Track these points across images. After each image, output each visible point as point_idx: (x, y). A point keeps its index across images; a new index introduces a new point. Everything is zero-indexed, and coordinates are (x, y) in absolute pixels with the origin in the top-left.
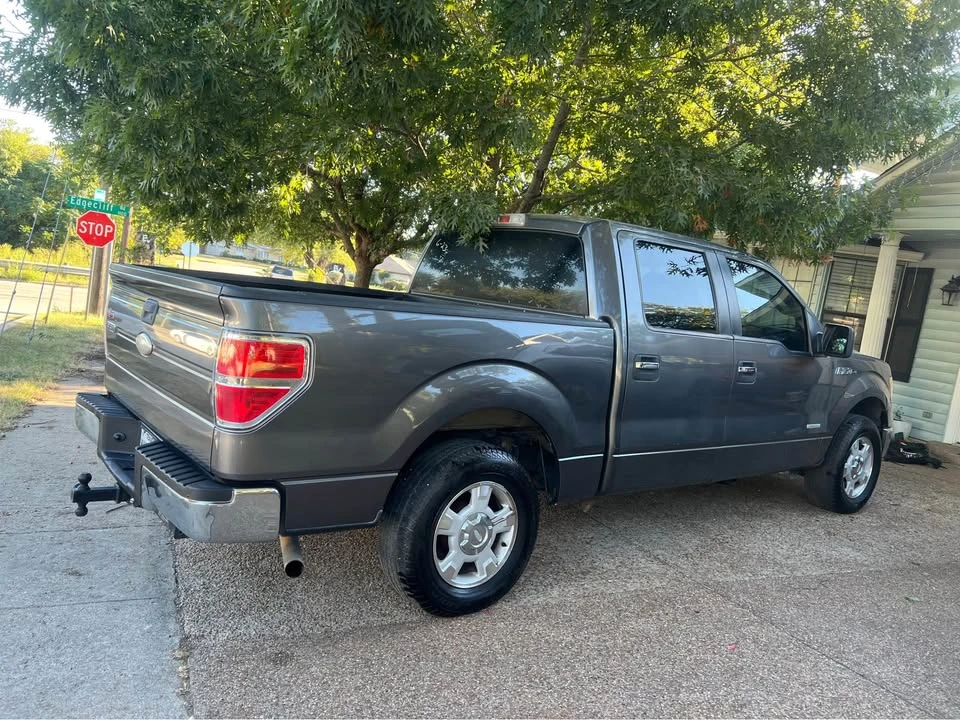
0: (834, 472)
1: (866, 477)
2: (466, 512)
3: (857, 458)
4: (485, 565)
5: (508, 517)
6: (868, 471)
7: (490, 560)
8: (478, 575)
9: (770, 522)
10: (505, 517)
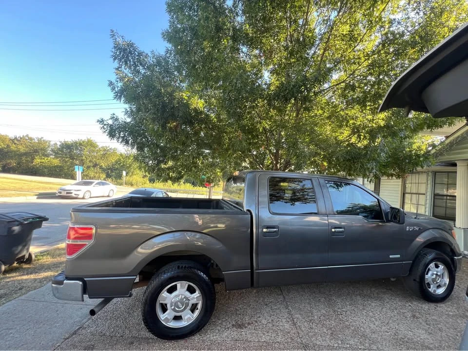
0: (418, 280)
1: (445, 284)
2: (174, 294)
3: (435, 273)
4: (186, 318)
5: (197, 297)
6: (447, 280)
7: (189, 316)
8: (183, 322)
9: (378, 303)
10: (195, 297)
